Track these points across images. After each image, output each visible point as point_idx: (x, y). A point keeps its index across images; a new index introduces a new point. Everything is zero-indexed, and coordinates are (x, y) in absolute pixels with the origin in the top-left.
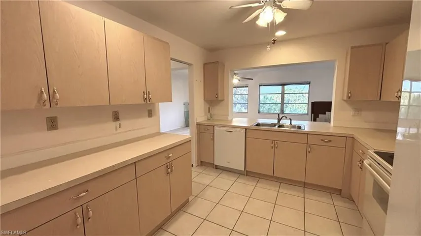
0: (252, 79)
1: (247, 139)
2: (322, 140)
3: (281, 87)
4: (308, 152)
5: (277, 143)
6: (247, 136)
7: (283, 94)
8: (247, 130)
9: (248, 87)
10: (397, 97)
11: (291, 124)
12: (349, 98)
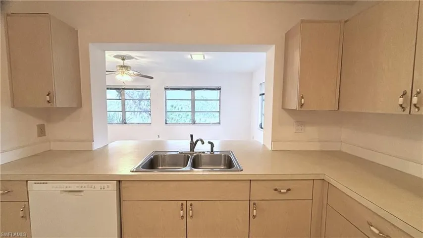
0: (152, 78)
1: (124, 204)
2: (276, 190)
3: (191, 91)
4: (251, 217)
5: (191, 205)
6: (123, 198)
7: (193, 101)
8: (123, 185)
9: (150, 89)
10: (401, 105)
11: (212, 150)
12: (302, 105)
